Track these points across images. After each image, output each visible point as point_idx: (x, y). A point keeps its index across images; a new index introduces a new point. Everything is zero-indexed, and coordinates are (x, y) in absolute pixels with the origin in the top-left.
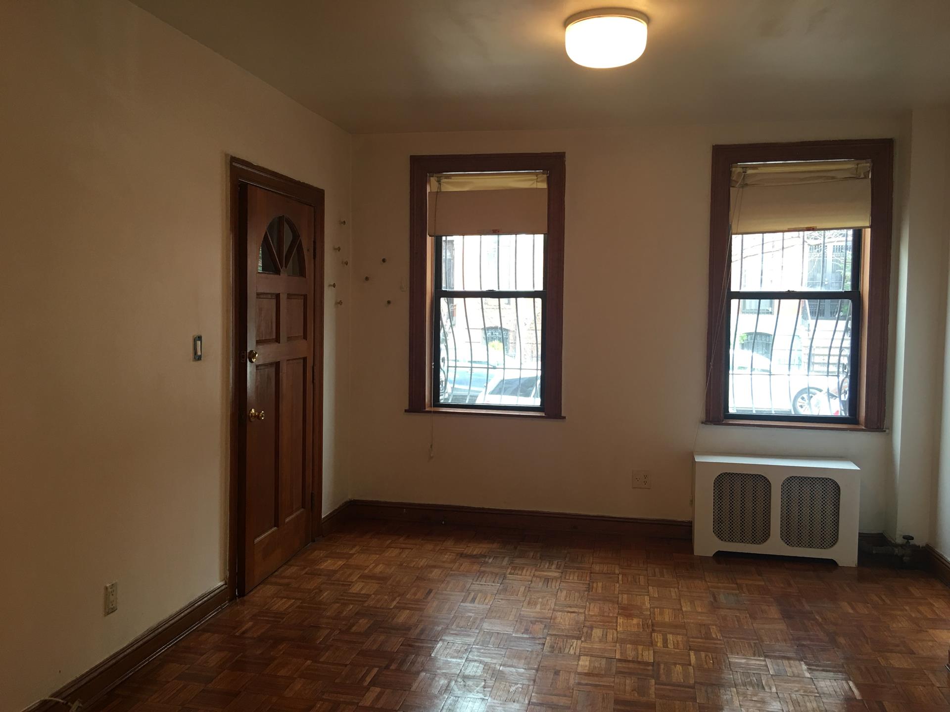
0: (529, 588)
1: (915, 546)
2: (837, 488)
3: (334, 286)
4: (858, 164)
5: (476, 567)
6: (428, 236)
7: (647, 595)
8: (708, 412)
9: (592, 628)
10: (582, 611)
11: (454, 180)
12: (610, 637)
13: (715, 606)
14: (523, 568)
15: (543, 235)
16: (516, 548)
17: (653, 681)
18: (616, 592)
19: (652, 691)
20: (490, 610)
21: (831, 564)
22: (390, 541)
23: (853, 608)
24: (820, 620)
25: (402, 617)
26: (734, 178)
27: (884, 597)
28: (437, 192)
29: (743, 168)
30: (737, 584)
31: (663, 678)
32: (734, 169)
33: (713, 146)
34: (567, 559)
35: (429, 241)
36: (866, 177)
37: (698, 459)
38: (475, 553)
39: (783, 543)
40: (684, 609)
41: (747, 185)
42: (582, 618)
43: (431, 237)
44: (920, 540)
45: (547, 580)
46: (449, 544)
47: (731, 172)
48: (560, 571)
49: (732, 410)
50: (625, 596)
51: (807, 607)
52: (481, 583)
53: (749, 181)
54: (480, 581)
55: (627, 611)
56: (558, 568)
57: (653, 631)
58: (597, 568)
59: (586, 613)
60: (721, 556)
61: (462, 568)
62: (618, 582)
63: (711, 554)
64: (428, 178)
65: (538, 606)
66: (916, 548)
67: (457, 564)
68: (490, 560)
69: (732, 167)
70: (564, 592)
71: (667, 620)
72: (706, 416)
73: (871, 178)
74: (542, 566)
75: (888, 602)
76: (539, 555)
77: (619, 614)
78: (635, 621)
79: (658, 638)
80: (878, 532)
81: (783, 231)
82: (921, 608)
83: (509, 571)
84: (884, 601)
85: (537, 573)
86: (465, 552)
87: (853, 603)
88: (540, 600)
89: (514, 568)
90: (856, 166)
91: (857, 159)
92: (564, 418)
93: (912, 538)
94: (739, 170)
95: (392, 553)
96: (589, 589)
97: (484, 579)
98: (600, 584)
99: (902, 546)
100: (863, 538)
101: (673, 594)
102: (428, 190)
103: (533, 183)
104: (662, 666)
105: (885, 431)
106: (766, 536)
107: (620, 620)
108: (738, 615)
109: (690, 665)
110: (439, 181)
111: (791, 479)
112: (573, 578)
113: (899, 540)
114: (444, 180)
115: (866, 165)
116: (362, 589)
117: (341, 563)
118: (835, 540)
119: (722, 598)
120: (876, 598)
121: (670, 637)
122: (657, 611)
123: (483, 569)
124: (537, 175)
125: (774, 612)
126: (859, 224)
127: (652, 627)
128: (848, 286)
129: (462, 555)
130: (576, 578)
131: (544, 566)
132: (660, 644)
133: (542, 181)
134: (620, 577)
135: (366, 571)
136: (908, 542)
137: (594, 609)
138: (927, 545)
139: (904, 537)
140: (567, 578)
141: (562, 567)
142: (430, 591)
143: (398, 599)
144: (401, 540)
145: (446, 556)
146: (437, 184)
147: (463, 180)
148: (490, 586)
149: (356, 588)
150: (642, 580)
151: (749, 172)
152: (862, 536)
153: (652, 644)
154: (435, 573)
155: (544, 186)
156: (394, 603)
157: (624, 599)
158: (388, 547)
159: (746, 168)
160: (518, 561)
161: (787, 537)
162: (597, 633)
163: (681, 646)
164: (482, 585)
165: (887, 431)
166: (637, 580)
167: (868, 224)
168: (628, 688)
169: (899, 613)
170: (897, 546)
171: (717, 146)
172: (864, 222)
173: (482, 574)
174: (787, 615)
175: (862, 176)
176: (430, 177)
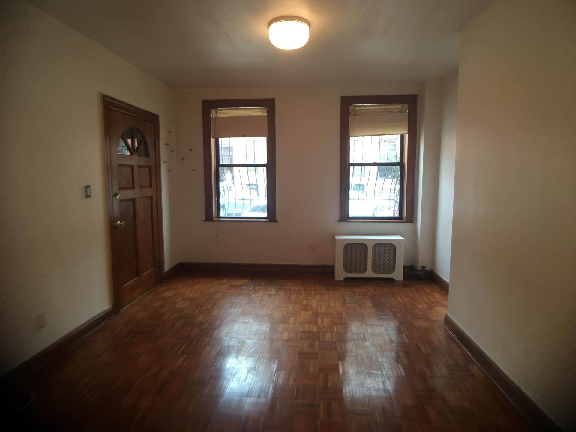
0: (262, 299)
1: (426, 270)
2: (395, 248)
3: (166, 162)
4: (402, 106)
5: (237, 291)
6: (212, 138)
7: (315, 300)
8: (341, 217)
9: (289, 317)
10: (285, 309)
11: (223, 111)
12: (298, 322)
13: (344, 303)
14: (259, 291)
15: (266, 137)
16: (256, 281)
17: (317, 341)
18: (301, 299)
19: (317, 346)
20: (243, 312)
21: (392, 280)
22: (198, 281)
23: (403, 300)
24: (389, 306)
25: (200, 319)
26: (350, 111)
27: (414, 294)
28: (215, 117)
29: (354, 107)
30: (353, 292)
31: (321, 339)
32: (350, 107)
33: (341, 97)
34: (280, 285)
35: (213, 140)
36: (406, 112)
37: (337, 238)
38: (237, 284)
39: (373, 272)
40: (331, 305)
41: (356, 114)
42: (285, 313)
43: (213, 139)
44: (428, 268)
45: (270, 296)
46: (225, 281)
47: (349, 109)
48: (276, 290)
49: (350, 216)
50: (305, 301)
51: (384, 301)
52: (239, 299)
53: (357, 113)
54: (239, 298)
55: (306, 308)
56: (275, 289)
57: (317, 316)
58: (293, 288)
59: (287, 310)
60: (347, 280)
61: (231, 292)
62: (302, 294)
63: (342, 279)
64: (211, 110)
65: (265, 308)
66: (426, 272)
67: (228, 290)
68: (244, 288)
69: (350, 106)
70: (278, 301)
71: (323, 311)
72: (340, 219)
73: (408, 112)
74: (268, 289)
75: (416, 295)
76: (266, 284)
77: (302, 309)
78: (309, 313)
79: (319, 320)
80: (411, 265)
81: (371, 135)
82: (430, 298)
83: (253, 292)
84: (414, 295)
85: (266, 292)
86: (233, 284)
87: (402, 297)
88: (266, 305)
89: (255, 291)
90: (402, 107)
91: (402, 103)
92: (277, 221)
93: (425, 267)
94: (352, 108)
95: (198, 287)
96: (289, 298)
97: (241, 297)
98: (294, 296)
99: (421, 271)
100: (405, 268)
101: (326, 299)
102: (211, 116)
103: (261, 113)
104: (321, 333)
105: (414, 222)
106: (366, 270)
107: (303, 313)
108: (354, 306)
109: (334, 332)
110: (216, 112)
111: (376, 245)
112: (282, 294)
113: (420, 268)
114: (218, 112)
115: (406, 106)
116: (182, 305)
117: (173, 293)
118: (394, 270)
119: (347, 299)
120: (411, 294)
121: (325, 319)
122: (319, 307)
123: (240, 292)
124: (262, 109)
125: (369, 304)
126: (403, 132)
127: (316, 315)
128: (398, 160)
129: (231, 286)
130: (283, 294)
131: (269, 289)
132: (320, 323)
133: (265, 112)
134: (303, 292)
135: (185, 296)
136: (423, 269)
137: (291, 308)
138: (431, 270)
139: (422, 267)
140: (279, 294)
141: (277, 289)
142: (214, 305)
143: (199, 309)
144: (203, 280)
145: (224, 287)
146: (215, 113)
147: (228, 112)
148: (243, 300)
149: (179, 305)
150: (313, 293)
151: (357, 108)
152: (405, 267)
153: (316, 323)
154: (218, 295)
155: (266, 114)
156: (197, 311)
157: (305, 302)
158: (197, 283)
159: (355, 107)
160: (257, 287)
161: (374, 270)
162: (292, 320)
163: (330, 323)
164: (240, 299)
165: (415, 222)
166: (311, 292)
167: (407, 132)
168: (306, 346)
169: (421, 300)
170: (418, 271)
171: (342, 96)
172: (405, 131)
173: (240, 294)
174: (375, 305)
175: (404, 111)
176: (212, 110)
